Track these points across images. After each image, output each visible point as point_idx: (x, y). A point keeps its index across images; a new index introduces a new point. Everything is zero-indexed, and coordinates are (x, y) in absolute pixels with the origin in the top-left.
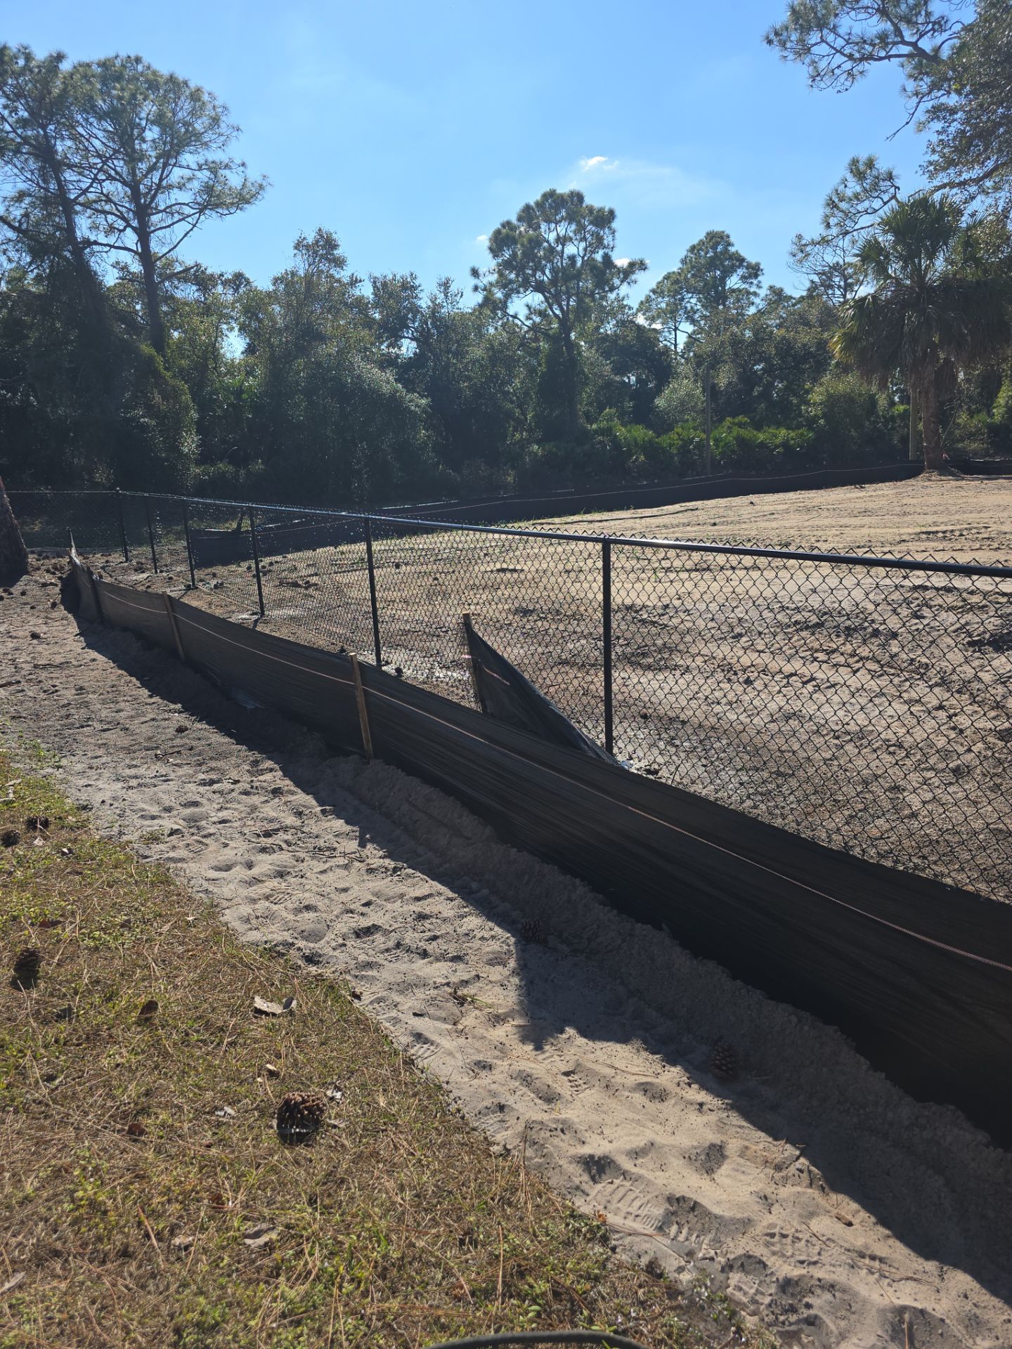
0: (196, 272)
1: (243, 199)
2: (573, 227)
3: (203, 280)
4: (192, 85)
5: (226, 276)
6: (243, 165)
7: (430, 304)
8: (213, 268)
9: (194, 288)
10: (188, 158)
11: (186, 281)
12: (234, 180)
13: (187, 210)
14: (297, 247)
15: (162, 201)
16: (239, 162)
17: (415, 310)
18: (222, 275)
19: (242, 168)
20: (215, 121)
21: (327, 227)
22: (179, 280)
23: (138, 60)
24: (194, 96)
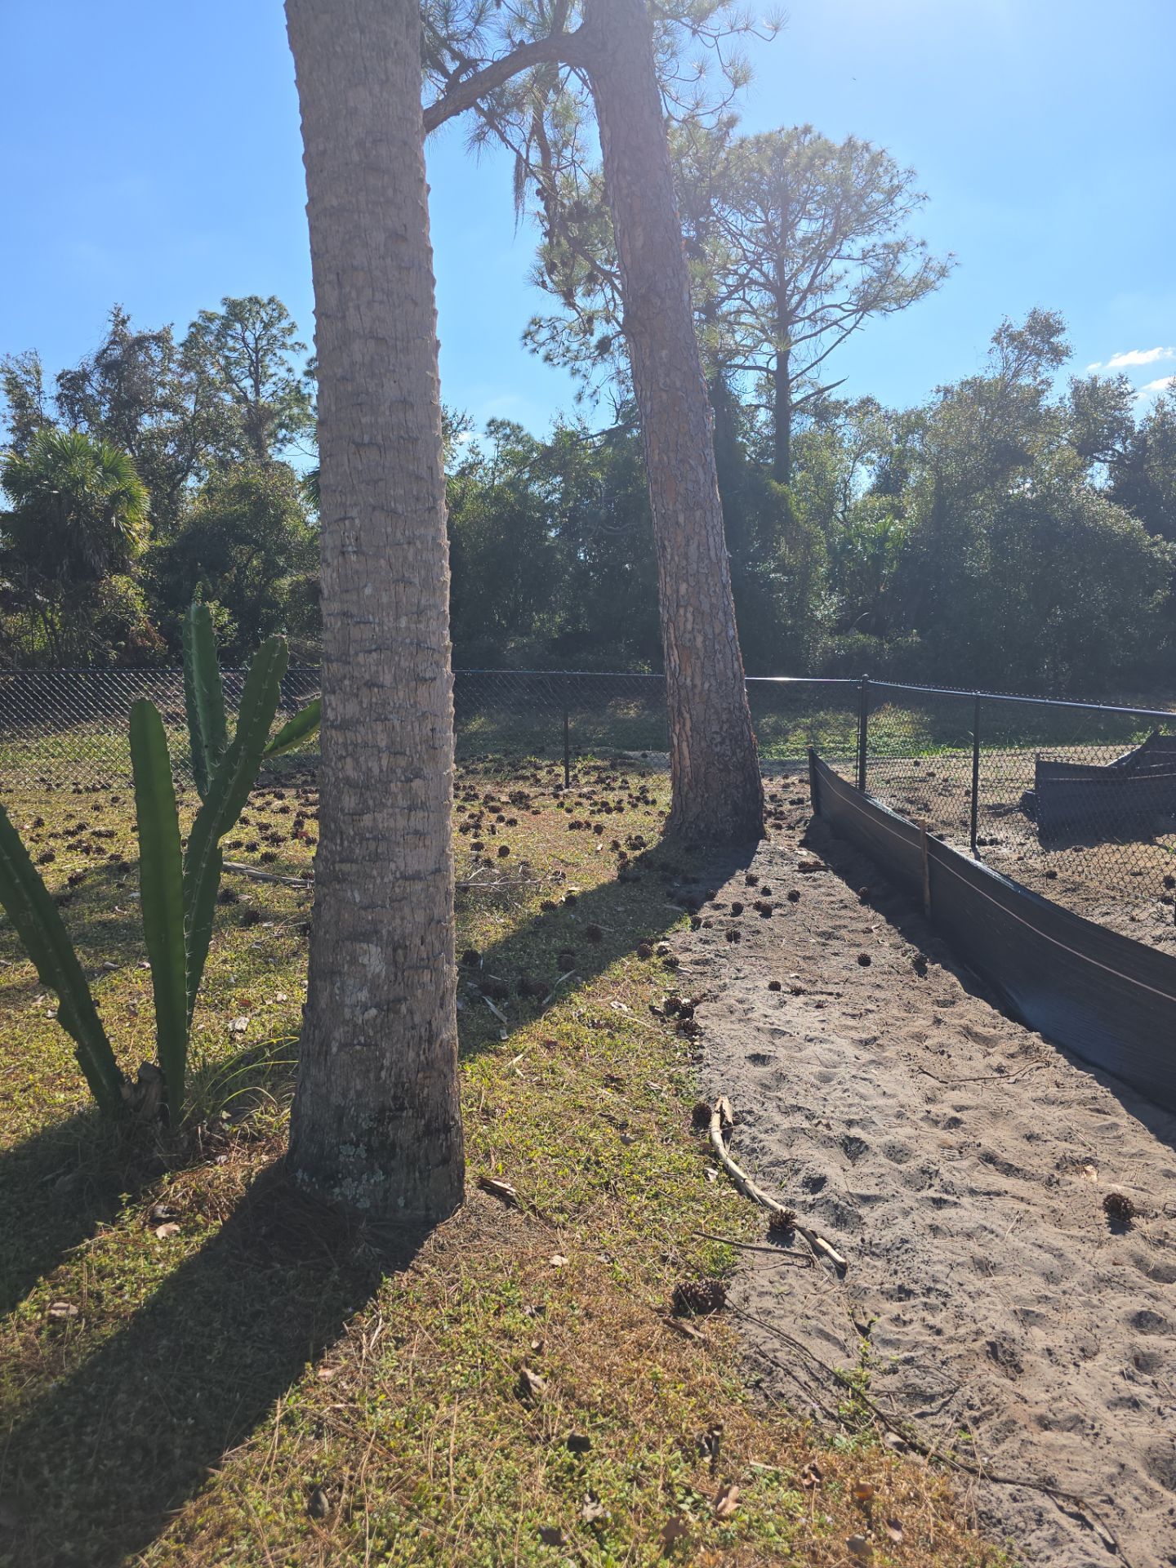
0: (817, 400)
1: (922, 286)
3: (824, 411)
4: (875, 147)
5: (850, 404)
6: (923, 244)
7: (1153, 414)
9: (813, 420)
10: (855, 246)
11: (803, 411)
12: (909, 267)
13: (837, 314)
14: (996, 339)
15: (810, 306)
16: (918, 240)
17: (1121, 427)
18: (846, 402)
19: (920, 249)
20: (892, 193)
21: (1046, 308)
23: (807, 130)
24: (876, 161)
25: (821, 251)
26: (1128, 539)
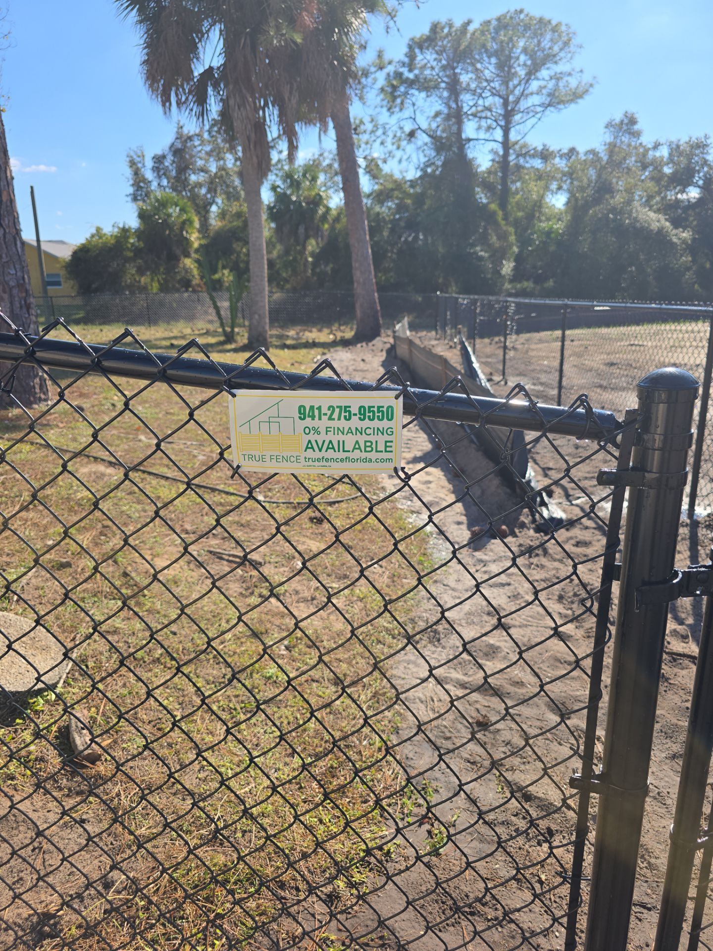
1: (576, 96)
3: (545, 155)
4: (554, 23)
5: (563, 151)
6: (581, 71)
8: (554, 147)
10: (544, 73)
13: (537, 109)
14: (606, 127)
16: (578, 69)
18: (560, 150)
19: (580, 74)
20: (566, 44)
23: (521, 11)
24: (555, 30)
26: (661, 231)
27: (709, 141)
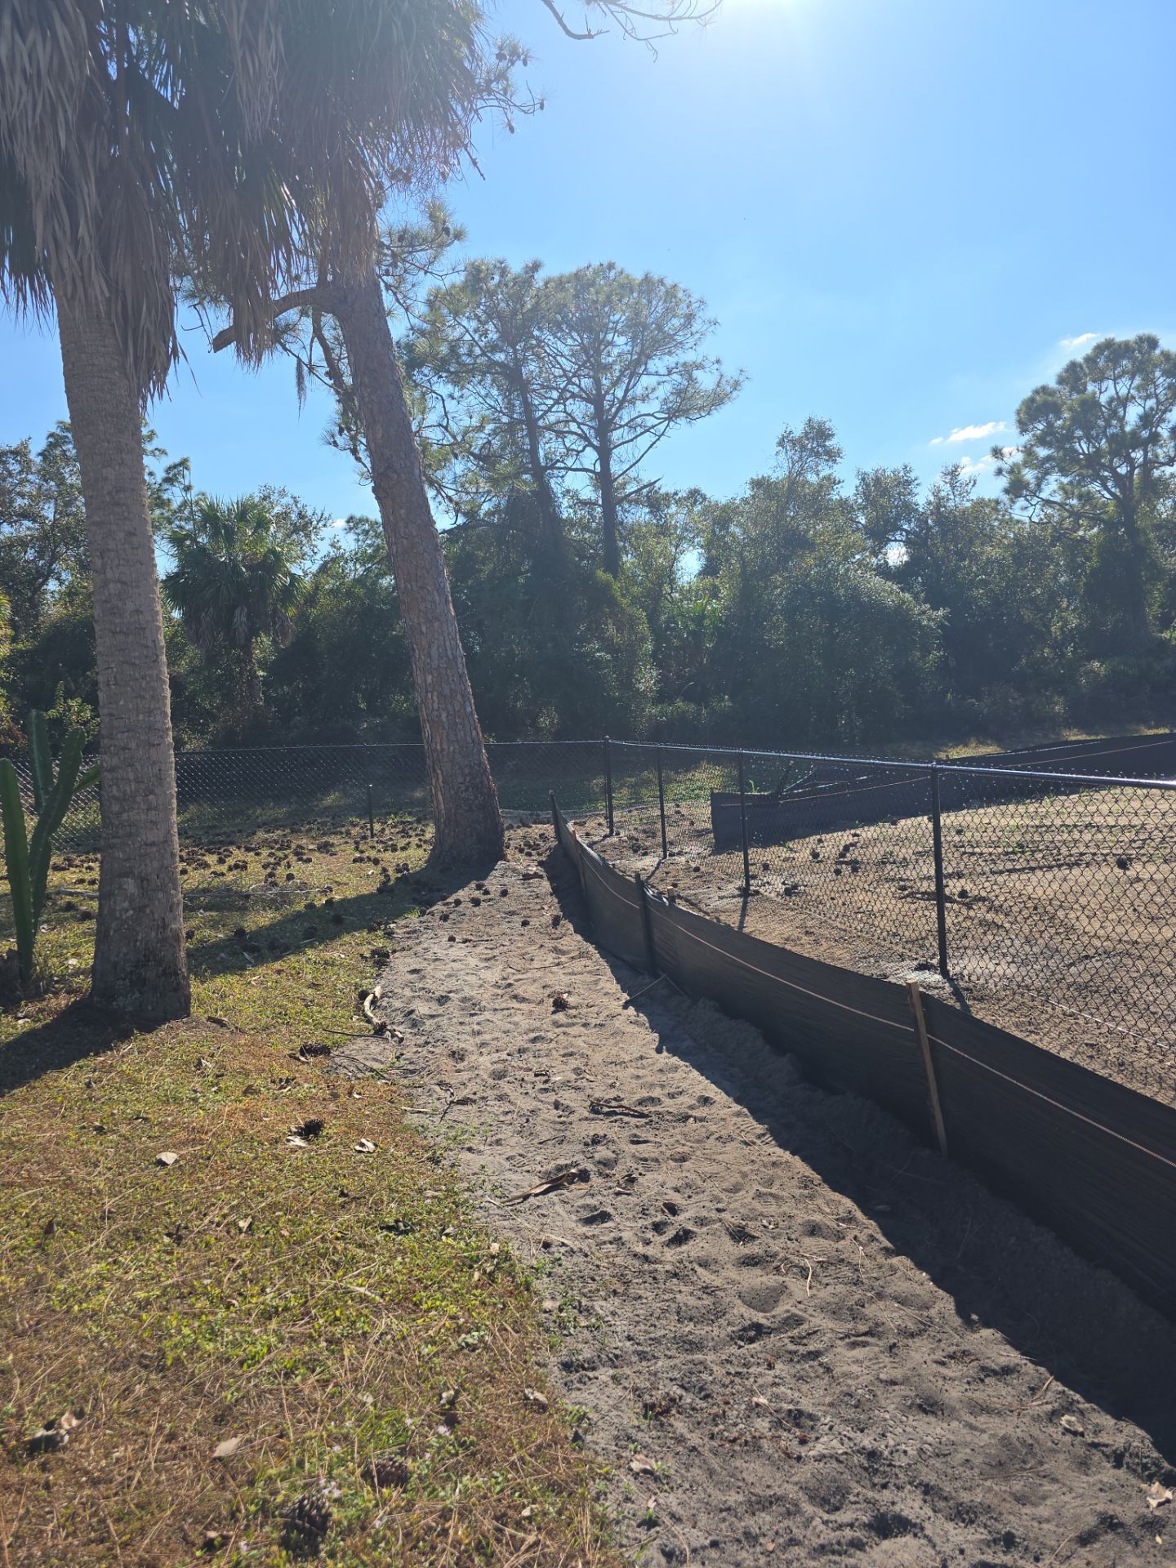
0: (650, 492)
1: (717, 399)
2: (1137, 381)
3: (655, 501)
4: (669, 282)
5: (680, 495)
6: (718, 362)
7: (932, 498)
8: (666, 487)
9: (647, 510)
10: (658, 364)
11: (637, 502)
12: (706, 381)
13: (651, 421)
14: (781, 443)
15: (625, 416)
16: (713, 359)
17: (908, 509)
18: (676, 494)
19: (716, 366)
20: (690, 318)
21: (819, 416)
22: (630, 502)
23: (611, 266)
24: (671, 293)
25: (634, 368)
26: (900, 610)
27: (913, 475)
